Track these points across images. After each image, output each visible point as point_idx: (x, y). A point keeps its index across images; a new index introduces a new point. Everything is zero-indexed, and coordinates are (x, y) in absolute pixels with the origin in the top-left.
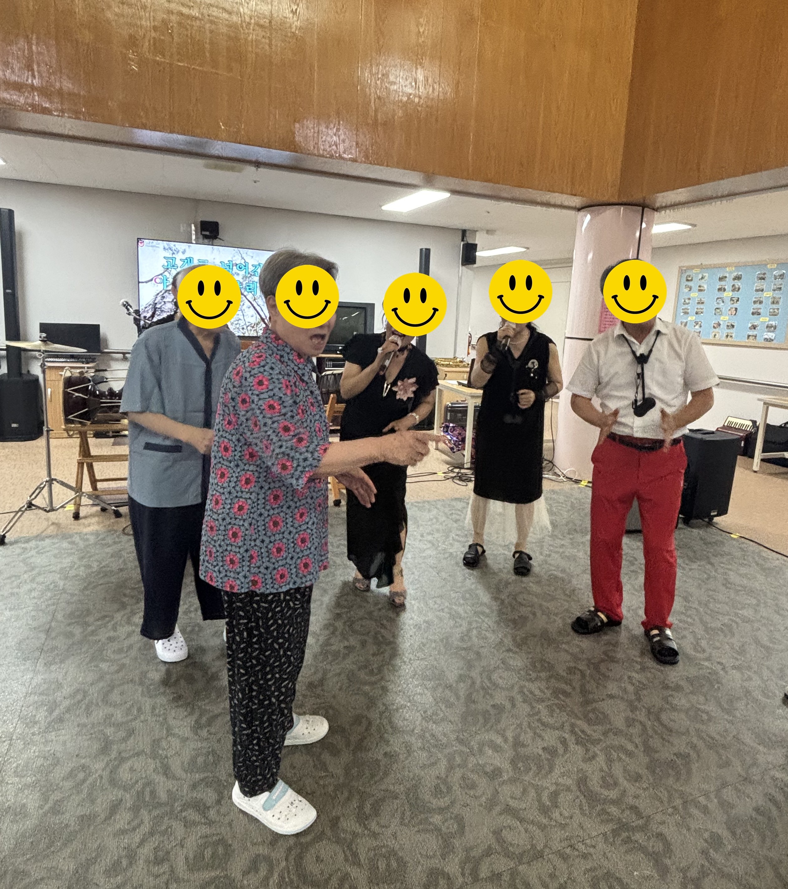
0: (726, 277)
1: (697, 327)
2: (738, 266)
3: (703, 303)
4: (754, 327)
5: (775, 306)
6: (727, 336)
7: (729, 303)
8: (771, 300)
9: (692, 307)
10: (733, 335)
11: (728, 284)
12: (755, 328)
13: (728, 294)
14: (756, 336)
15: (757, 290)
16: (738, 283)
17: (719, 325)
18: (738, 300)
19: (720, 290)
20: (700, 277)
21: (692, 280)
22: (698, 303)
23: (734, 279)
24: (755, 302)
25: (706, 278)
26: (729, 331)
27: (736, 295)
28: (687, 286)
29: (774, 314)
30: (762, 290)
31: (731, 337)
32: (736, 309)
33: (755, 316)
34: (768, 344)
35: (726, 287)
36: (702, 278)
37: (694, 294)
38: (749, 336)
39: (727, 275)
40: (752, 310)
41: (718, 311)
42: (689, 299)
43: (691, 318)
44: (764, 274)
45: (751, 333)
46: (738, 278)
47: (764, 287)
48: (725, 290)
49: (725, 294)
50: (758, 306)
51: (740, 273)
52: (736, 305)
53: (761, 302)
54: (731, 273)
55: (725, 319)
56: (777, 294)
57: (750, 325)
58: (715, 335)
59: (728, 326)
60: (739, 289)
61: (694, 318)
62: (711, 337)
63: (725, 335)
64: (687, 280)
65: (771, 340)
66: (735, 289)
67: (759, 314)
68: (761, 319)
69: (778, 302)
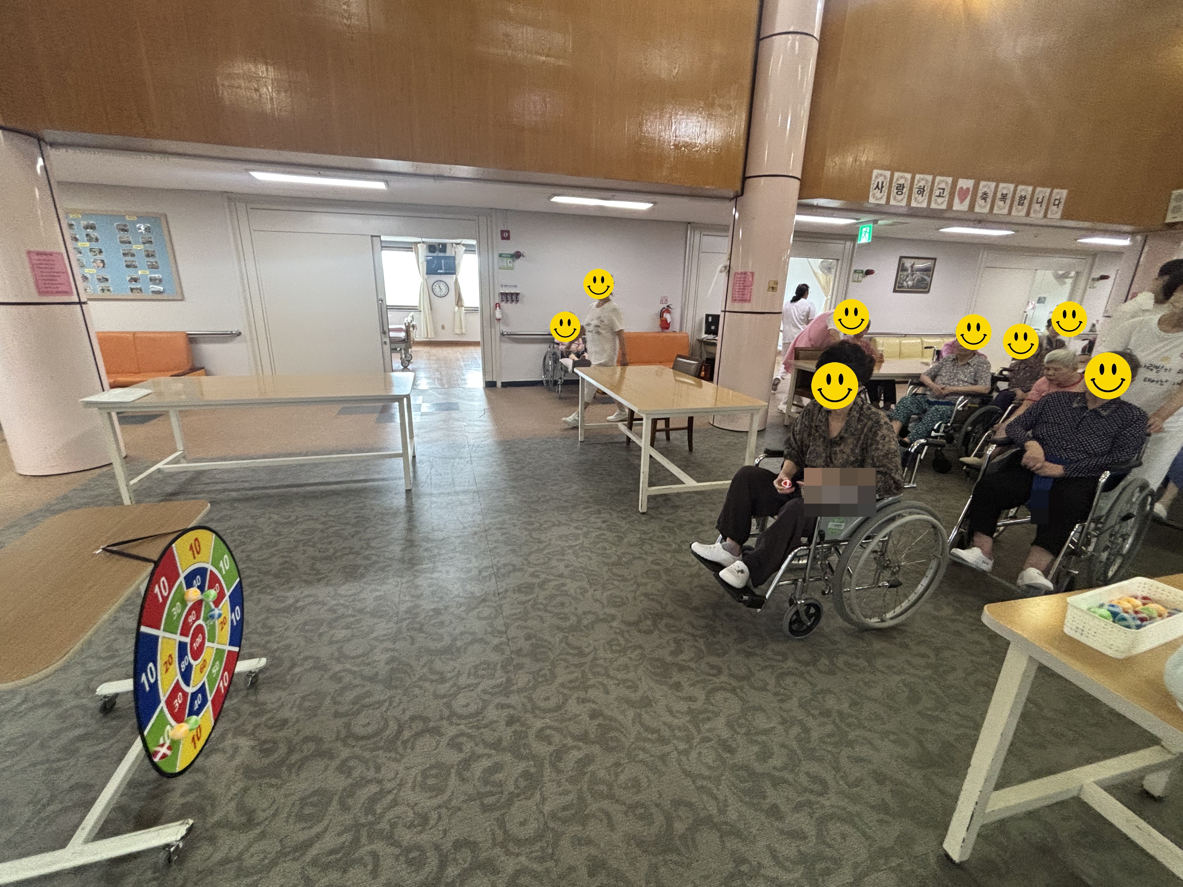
0: (72, 225)
2: (84, 213)
4: (135, 280)
5: (152, 260)
6: (103, 290)
7: (90, 254)
8: (144, 254)
10: (111, 289)
11: (80, 233)
12: (136, 282)
13: (85, 244)
14: (140, 289)
15: (122, 242)
17: (88, 278)
18: (101, 252)
23: (87, 228)
24: (124, 255)
26: (103, 285)
27: (97, 246)
29: (153, 267)
30: (130, 243)
31: (109, 290)
32: (103, 261)
33: (132, 269)
34: (159, 297)
35: (79, 237)
38: (132, 290)
39: (75, 223)
40: (124, 263)
44: (124, 226)
45: (132, 287)
46: (91, 227)
47: (130, 239)
49: (81, 244)
50: (129, 258)
51: (91, 222)
52: (100, 257)
53: (132, 255)
54: (79, 221)
55: (92, 272)
56: (150, 248)
57: (128, 278)
59: (99, 279)
60: (97, 239)
63: (99, 289)
65: (159, 292)
66: (92, 239)
67: (135, 267)
68: (140, 272)
69: (153, 256)
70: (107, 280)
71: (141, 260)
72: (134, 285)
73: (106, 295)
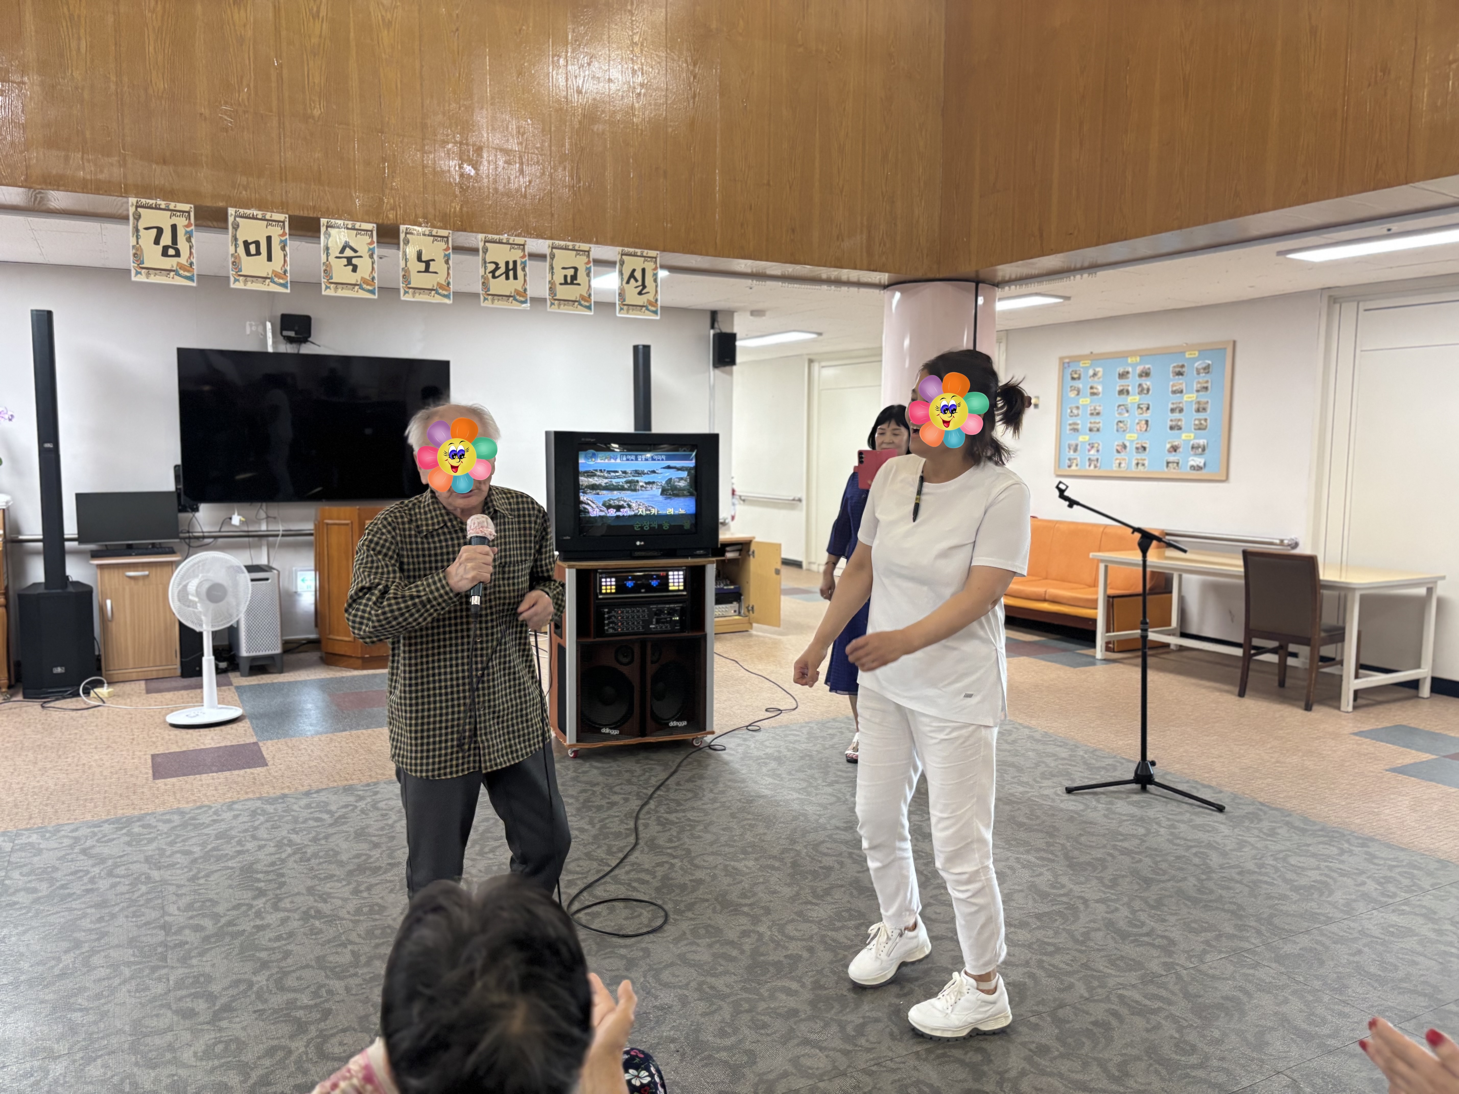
0: (1128, 373)
1: (1093, 452)
2: (1144, 354)
3: (1098, 414)
4: (1175, 449)
5: (1202, 416)
6: (1137, 464)
7: (1137, 412)
8: (1194, 407)
9: (1084, 422)
10: (1146, 463)
11: (1132, 383)
13: (1134, 399)
14: (1178, 463)
15: (1174, 392)
16: (1147, 383)
17: (1125, 447)
18: (1148, 409)
19: (1121, 392)
20: (1091, 372)
21: (1079, 378)
22: (1092, 414)
23: (1140, 376)
24: (1173, 410)
25: (1100, 374)
26: (1139, 456)
27: (1146, 400)
28: (1072, 388)
29: (1200, 428)
30: (1181, 392)
31: (1143, 465)
32: (1147, 422)
33: (1176, 432)
34: (1196, 474)
35: (1130, 388)
36: (1095, 375)
37: (1085, 401)
38: (1168, 463)
39: (1130, 370)
40: (1169, 423)
41: (1121, 425)
42: (1078, 408)
43: (1084, 438)
44: (1183, 366)
46: (1146, 374)
47: (1184, 387)
48: (1128, 392)
49: (1130, 399)
50: (1177, 415)
51: (1147, 366)
52: (1147, 415)
53: (1181, 410)
54: (1134, 366)
55: (1131, 438)
56: (1204, 397)
57: (1168, 446)
58: (1120, 464)
59: (1137, 448)
60: (1148, 390)
61: (1087, 438)
62: (1115, 467)
63: (1134, 462)
64: (1073, 379)
65: (1199, 468)
66: (1143, 390)
67: (1180, 428)
68: (1184, 436)
69: (1204, 409)
70: (1144, 448)
71: (1190, 418)
72: (1172, 458)
73: (1140, 471)
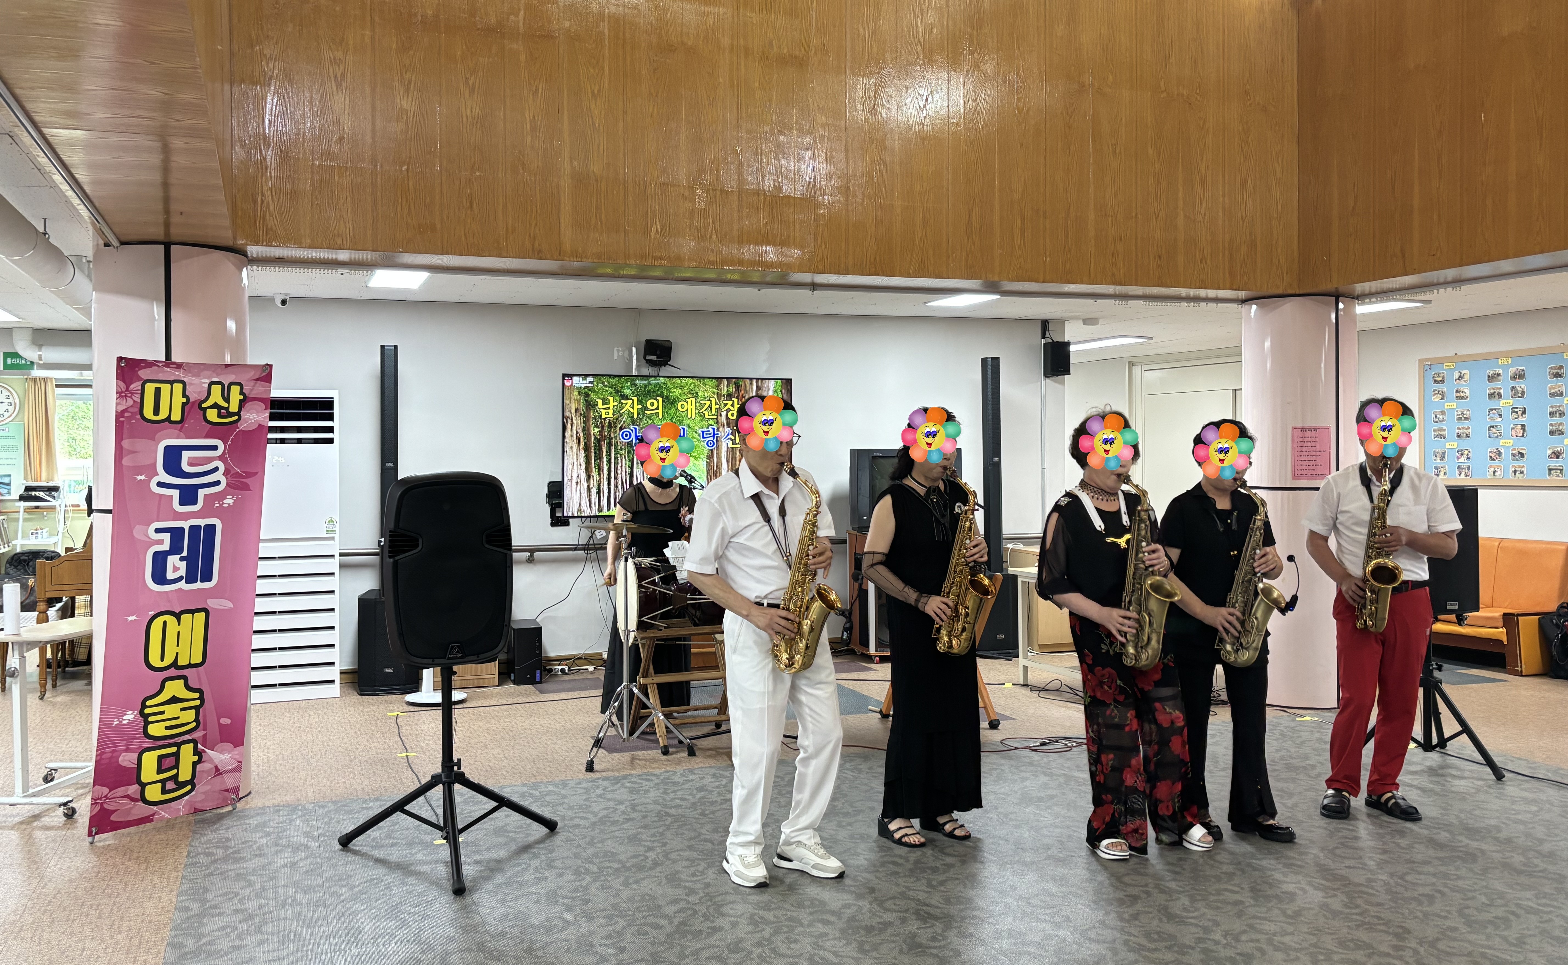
0: (1499, 375)
1: (1462, 459)
2: (1515, 355)
3: (1467, 419)
4: (1557, 455)
6: (1515, 472)
7: (1512, 417)
9: (1451, 427)
10: (1525, 470)
11: (1504, 386)
12: (1558, 457)
13: (1506, 402)
14: (1561, 470)
15: (1552, 395)
16: (1521, 385)
17: (1500, 454)
18: (1524, 412)
19: (1491, 395)
20: (1457, 375)
21: (1443, 381)
22: (1459, 419)
23: (1514, 378)
24: (1552, 414)
25: (1466, 377)
26: (1516, 464)
27: (1520, 403)
28: (1436, 392)
30: (1561, 394)
31: (1522, 472)
32: (1523, 426)
33: (1556, 437)
35: (1502, 391)
36: (1460, 378)
37: (1451, 405)
38: (1550, 470)
39: (1501, 372)
40: (1549, 428)
41: (1494, 430)
42: (1443, 413)
43: (1452, 445)
44: (1561, 367)
45: (1552, 465)
46: (1519, 376)
47: (1563, 389)
48: (1500, 396)
49: (1502, 402)
50: (1557, 419)
51: (1520, 368)
52: (1522, 420)
53: (1562, 414)
54: (1506, 367)
55: (1507, 444)
57: (1549, 452)
58: (1494, 472)
59: (1514, 455)
60: (1523, 393)
61: (1455, 444)
62: (1489, 475)
63: (1512, 470)
64: (1436, 382)
66: (1517, 394)
67: (1561, 433)
70: (1522, 455)
72: (1555, 463)
73: (1519, 479)
